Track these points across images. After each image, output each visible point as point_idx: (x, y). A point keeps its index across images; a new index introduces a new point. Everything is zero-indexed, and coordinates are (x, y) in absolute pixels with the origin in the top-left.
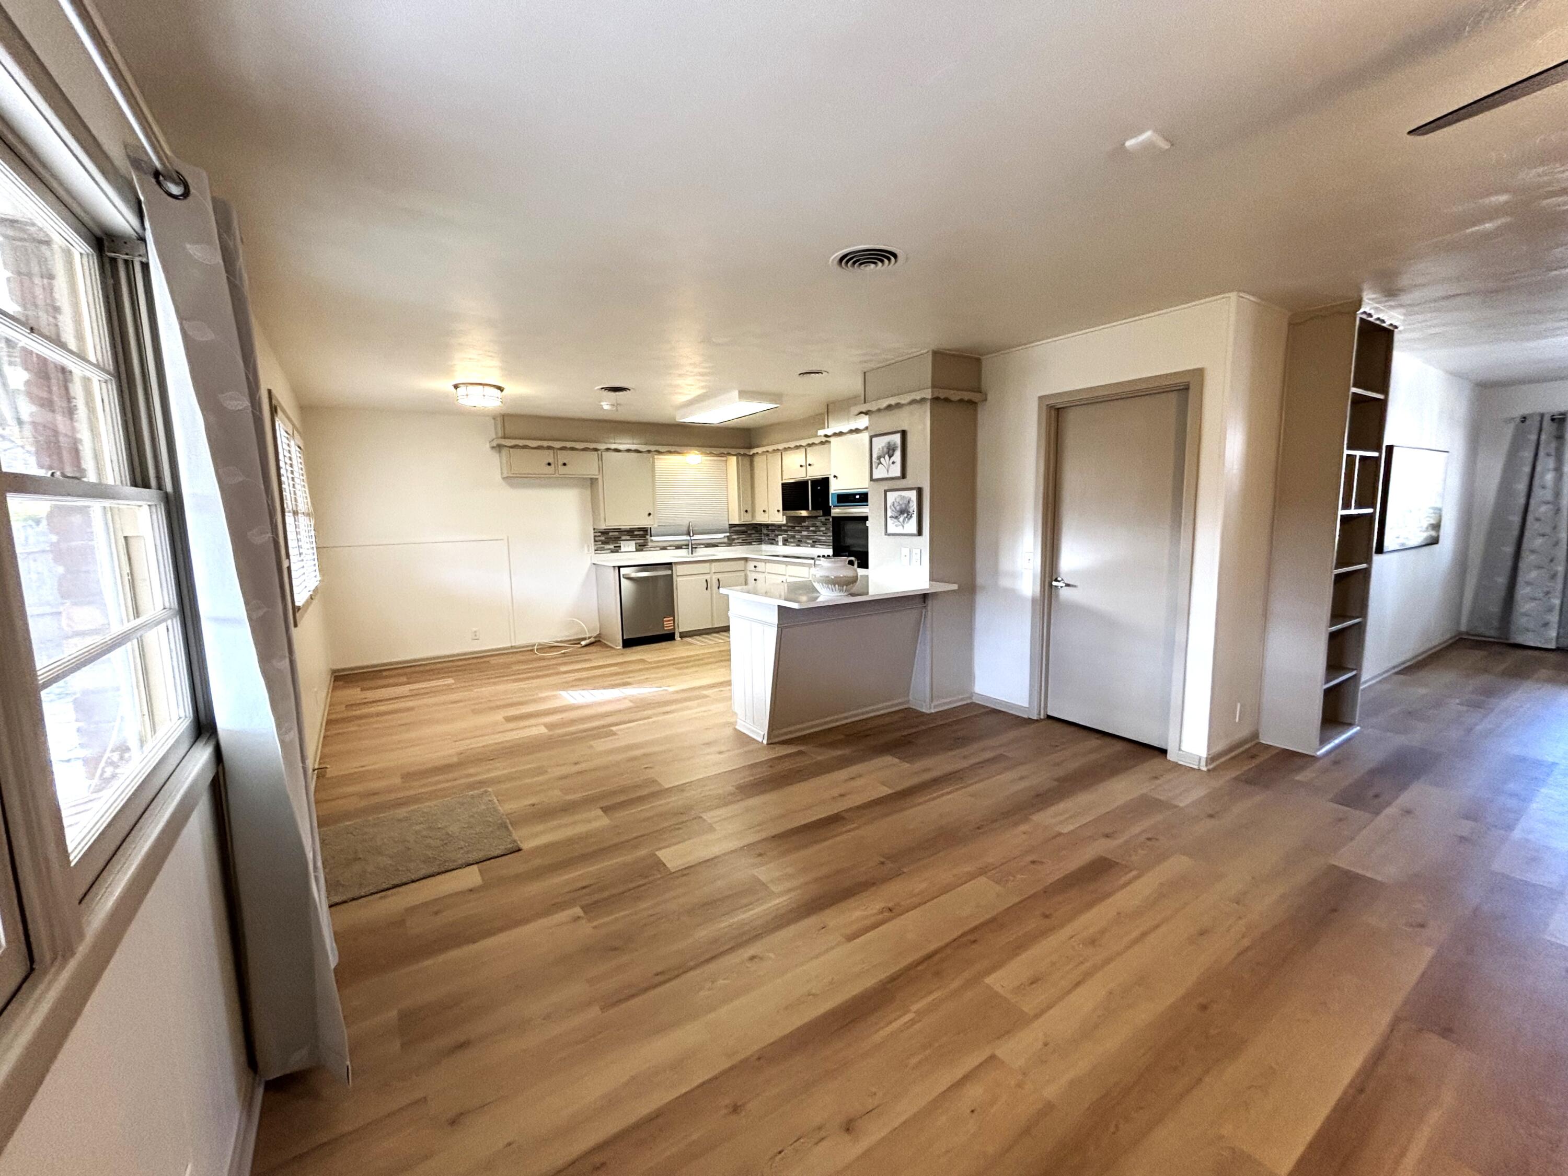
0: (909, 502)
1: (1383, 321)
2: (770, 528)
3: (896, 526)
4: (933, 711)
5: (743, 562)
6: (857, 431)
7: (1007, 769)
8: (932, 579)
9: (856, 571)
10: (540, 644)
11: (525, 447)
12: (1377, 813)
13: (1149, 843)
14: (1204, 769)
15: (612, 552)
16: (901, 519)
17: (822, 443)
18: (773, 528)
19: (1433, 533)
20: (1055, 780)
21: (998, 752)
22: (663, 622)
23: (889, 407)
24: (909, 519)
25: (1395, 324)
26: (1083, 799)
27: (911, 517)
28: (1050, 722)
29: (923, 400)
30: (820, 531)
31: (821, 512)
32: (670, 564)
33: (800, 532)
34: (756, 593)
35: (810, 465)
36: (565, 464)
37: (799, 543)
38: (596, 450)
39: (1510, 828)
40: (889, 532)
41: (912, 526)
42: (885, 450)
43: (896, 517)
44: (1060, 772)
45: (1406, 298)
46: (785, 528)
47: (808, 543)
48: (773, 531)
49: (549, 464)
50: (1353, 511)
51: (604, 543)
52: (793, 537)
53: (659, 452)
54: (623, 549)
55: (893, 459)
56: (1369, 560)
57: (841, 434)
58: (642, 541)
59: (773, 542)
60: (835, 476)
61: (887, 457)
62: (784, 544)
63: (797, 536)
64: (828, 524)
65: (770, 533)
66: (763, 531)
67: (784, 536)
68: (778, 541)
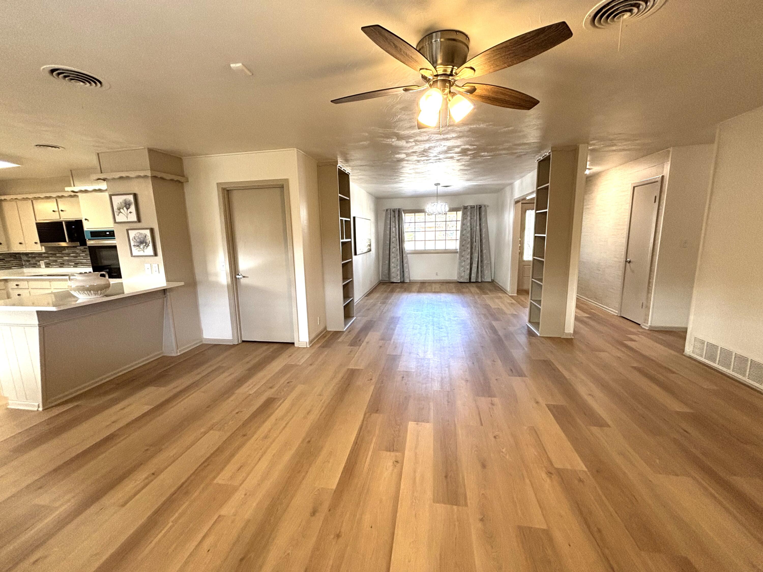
0: (145, 237)
1: (345, 171)
2: (30, 255)
3: (139, 251)
4: (179, 354)
5: (3, 282)
6: (100, 190)
7: (223, 372)
8: (168, 280)
9: (108, 281)
12: (360, 346)
13: (288, 384)
14: (308, 346)
16: (142, 247)
17: (71, 196)
18: (34, 255)
19: (369, 247)
20: (247, 370)
21: (217, 365)
23: (121, 178)
24: (147, 247)
25: (349, 172)
26: (260, 374)
27: (148, 245)
28: (244, 344)
29: (146, 177)
30: (80, 256)
31: (78, 244)
33: (62, 257)
34: (22, 305)
35: (62, 211)
37: (62, 265)
39: (390, 340)
40: (134, 254)
41: (149, 250)
42: (123, 204)
43: (138, 246)
44: (249, 366)
45: (352, 163)
46: (46, 255)
47: (71, 265)
48: (35, 257)
50: (345, 240)
52: (56, 261)
55: (129, 210)
56: (352, 258)
57: (86, 191)
59: (35, 265)
60: (86, 219)
61: (125, 209)
62: (46, 267)
63: (58, 261)
64: (85, 251)
65: (30, 259)
66: (22, 258)
67: (45, 261)
68: (40, 265)
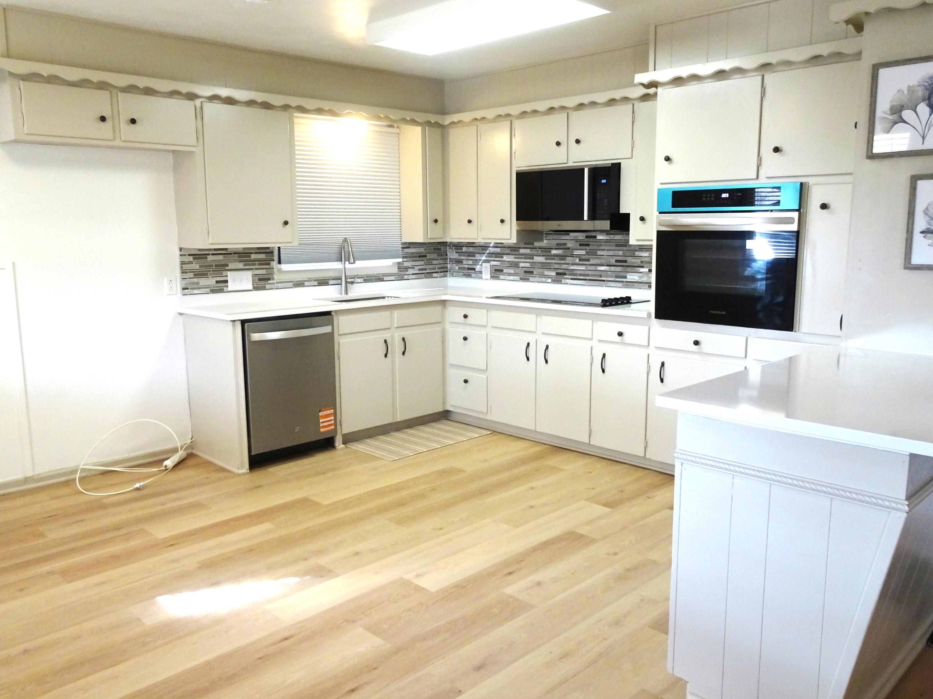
5: (439, 308)
10: (83, 470)
11: (52, 80)
15: (213, 291)
17: (638, 98)
18: (471, 249)
22: (318, 418)
30: (572, 256)
31: (606, 225)
32: (328, 313)
33: (533, 256)
35: (577, 141)
36: (133, 121)
38: (191, 97)
40: (919, 261)
46: (497, 250)
48: (472, 254)
49: (103, 119)
51: (198, 275)
52: (515, 265)
53: (302, 109)
54: (231, 286)
58: (264, 272)
60: (667, 160)
62: (492, 277)
63: (521, 265)
64: (588, 245)
65: (462, 258)
66: (448, 254)
67: (493, 263)
68: (481, 272)
